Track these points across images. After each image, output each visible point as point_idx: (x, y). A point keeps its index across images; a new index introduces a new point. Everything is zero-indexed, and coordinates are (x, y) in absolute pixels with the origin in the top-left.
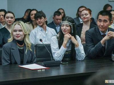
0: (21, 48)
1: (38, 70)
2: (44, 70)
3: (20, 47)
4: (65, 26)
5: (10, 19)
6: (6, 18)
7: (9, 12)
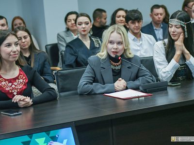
0: (117, 68)
1: (133, 99)
2: (143, 98)
3: (115, 66)
4: (173, 27)
5: (84, 26)
6: (77, 25)
7: (82, 15)
